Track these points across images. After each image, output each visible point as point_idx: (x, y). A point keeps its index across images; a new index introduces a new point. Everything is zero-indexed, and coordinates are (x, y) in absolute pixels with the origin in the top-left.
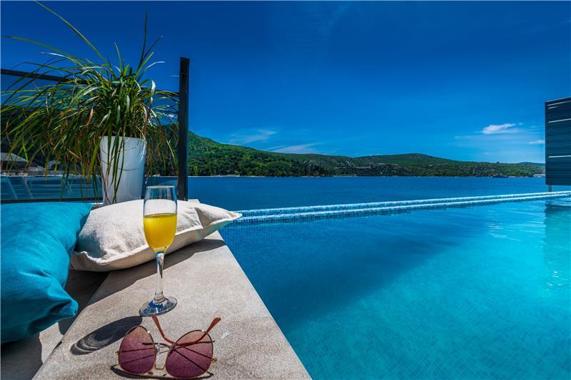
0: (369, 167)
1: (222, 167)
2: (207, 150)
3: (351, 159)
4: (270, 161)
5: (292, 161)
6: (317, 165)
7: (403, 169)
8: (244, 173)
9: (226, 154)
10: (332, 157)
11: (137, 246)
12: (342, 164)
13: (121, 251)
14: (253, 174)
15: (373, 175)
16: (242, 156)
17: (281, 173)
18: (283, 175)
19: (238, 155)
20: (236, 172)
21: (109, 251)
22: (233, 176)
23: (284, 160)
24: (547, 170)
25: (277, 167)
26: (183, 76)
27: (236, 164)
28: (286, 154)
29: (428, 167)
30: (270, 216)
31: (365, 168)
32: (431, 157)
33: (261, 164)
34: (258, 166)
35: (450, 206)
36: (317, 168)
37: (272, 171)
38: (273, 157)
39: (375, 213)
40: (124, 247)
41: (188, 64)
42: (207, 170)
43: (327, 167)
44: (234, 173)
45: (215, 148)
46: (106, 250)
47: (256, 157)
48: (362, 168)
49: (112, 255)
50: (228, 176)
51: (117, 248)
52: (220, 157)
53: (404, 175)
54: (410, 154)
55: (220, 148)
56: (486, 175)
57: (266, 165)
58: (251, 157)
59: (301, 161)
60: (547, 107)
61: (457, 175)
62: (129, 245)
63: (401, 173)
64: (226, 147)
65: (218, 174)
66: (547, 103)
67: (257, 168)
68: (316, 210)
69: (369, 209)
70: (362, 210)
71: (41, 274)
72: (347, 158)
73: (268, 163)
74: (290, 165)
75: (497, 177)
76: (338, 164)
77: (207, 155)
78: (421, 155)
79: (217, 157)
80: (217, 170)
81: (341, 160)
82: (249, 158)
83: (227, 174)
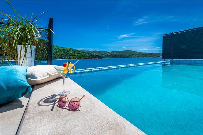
0: (115, 55)
1: (61, 56)
2: (55, 49)
3: (109, 52)
4: (80, 53)
5: (88, 53)
6: (97, 54)
7: (125, 56)
8: (70, 58)
9: (63, 51)
10: (102, 52)
11: (45, 77)
12: (106, 54)
13: (41, 78)
14: (73, 58)
15: (115, 58)
16: (69, 52)
17: (84, 58)
18: (85, 58)
19: (67, 51)
20: (67, 58)
21: (38, 77)
22: (66, 59)
23: (85, 53)
24: (163, 54)
25: (83, 56)
26: (50, 24)
27: (67, 55)
28: (86, 51)
29: (133, 55)
30: (81, 71)
31: (113, 55)
32: (134, 51)
33: (77, 55)
34: (75, 55)
35: (136, 66)
36: (97, 56)
37: (80, 57)
38: (81, 52)
39: (114, 69)
40: (42, 77)
41: (53, 20)
42: (55, 57)
43: (101, 55)
44: (66, 58)
45: (58, 49)
46: (37, 77)
47: (74, 52)
48: (112, 55)
49: (39, 78)
50: (63, 59)
51: (40, 77)
52: (60, 52)
53: (125, 58)
54: (127, 50)
55: (60, 49)
56: (149, 57)
57: (78, 55)
58: (73, 52)
59: (91, 53)
60: (163, 36)
61: (141, 57)
62: (43, 76)
63: (124, 57)
64: (63, 49)
65: (59, 59)
66: (163, 35)
67: (75, 56)
68: (96, 69)
69: (112, 68)
70: (110, 68)
71: (23, 81)
72: (107, 52)
73: (79, 54)
74: (87, 55)
75: (154, 57)
76: (104, 54)
77: (55, 51)
78: (131, 51)
79: (59, 52)
80: (59, 57)
81: (105, 52)
82: (72, 52)
83: (63, 58)
